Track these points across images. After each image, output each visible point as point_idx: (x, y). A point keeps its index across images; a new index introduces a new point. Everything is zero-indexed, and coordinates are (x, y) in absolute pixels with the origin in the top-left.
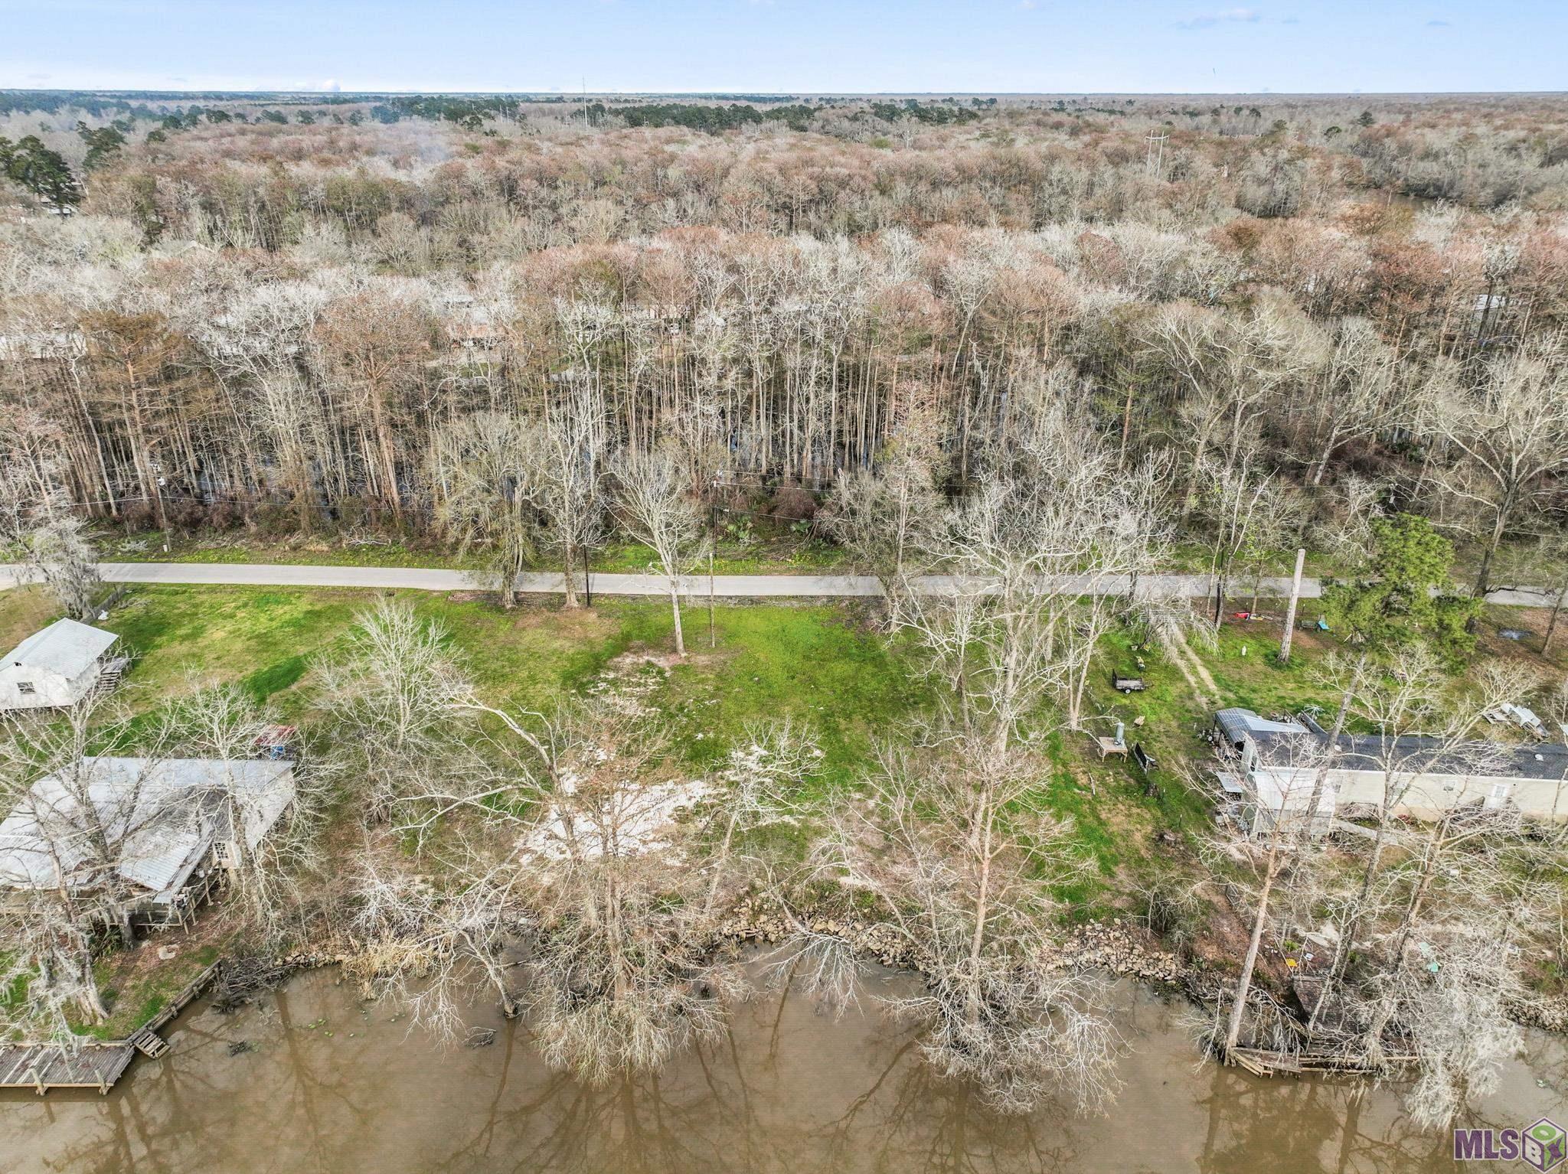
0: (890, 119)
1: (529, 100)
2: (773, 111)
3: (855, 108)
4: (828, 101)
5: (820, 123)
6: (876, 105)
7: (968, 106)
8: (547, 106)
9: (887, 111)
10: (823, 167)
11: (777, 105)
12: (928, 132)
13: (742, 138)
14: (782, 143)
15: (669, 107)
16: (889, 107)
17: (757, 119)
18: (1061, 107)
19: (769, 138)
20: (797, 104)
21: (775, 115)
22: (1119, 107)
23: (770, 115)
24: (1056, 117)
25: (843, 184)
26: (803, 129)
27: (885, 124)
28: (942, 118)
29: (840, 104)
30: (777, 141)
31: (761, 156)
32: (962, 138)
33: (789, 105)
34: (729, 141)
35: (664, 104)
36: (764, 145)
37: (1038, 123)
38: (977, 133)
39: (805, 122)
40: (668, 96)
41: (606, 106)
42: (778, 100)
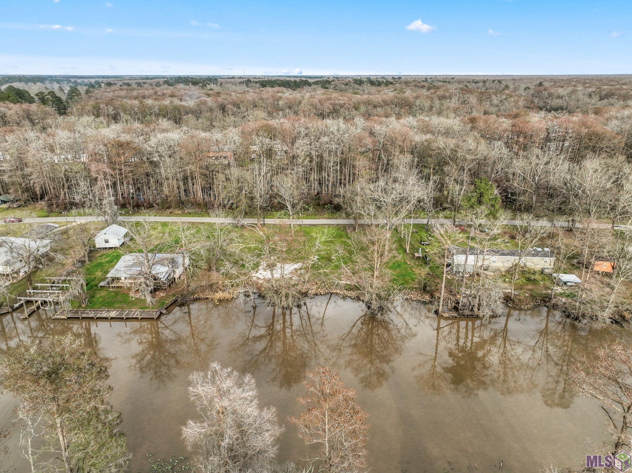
0: (360, 85)
1: (221, 78)
2: (316, 82)
3: (347, 80)
4: (336, 78)
5: (334, 86)
6: (354, 79)
7: (390, 80)
8: (229, 80)
9: (359, 82)
10: (335, 101)
11: (317, 80)
12: (374, 89)
13: (305, 91)
14: (320, 93)
15: (275, 80)
16: (359, 80)
17: (310, 85)
18: (426, 80)
19: (314, 91)
20: (324, 79)
21: (316, 83)
22: (447, 81)
23: (315, 83)
24: (423, 84)
25: (342, 106)
26: (327, 88)
27: (358, 86)
28: (379, 84)
29: (341, 79)
30: (318, 92)
31: (312, 97)
32: (386, 91)
33: (321, 79)
34: (300, 92)
35: (273, 79)
36: (313, 93)
37: (416, 86)
38: (392, 89)
39: (327, 86)
40: (274, 76)
41: (252, 80)
42: (317, 78)
